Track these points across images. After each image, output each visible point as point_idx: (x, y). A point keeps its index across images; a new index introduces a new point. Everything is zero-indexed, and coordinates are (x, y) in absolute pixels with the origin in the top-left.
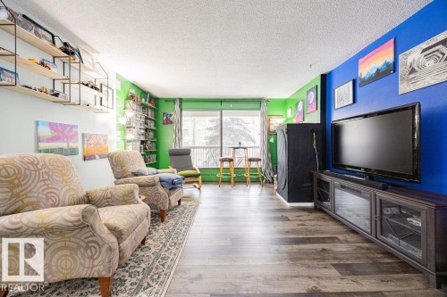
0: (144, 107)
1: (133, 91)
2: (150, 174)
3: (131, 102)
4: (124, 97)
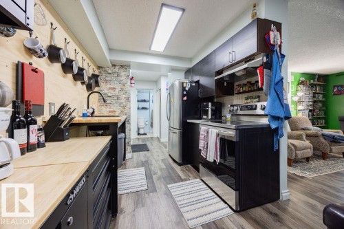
0: (312, 86)
1: (303, 79)
2: (314, 130)
3: (302, 86)
4: (296, 83)
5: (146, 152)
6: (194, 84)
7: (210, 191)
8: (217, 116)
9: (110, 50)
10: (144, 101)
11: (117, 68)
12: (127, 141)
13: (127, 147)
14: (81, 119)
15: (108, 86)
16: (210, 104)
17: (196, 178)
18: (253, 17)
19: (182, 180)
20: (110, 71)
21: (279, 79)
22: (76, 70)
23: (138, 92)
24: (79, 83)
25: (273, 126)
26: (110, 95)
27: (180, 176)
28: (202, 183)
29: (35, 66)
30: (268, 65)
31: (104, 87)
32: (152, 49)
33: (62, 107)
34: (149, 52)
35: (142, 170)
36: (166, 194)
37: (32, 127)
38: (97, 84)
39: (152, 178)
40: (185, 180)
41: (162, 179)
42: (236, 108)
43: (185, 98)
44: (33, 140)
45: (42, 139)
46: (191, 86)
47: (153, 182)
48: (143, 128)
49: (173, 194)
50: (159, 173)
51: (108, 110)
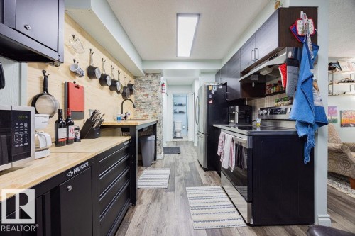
5: (177, 155)
6: (221, 87)
7: (228, 199)
8: (248, 121)
9: (143, 61)
10: (181, 105)
11: (150, 76)
12: (158, 143)
13: (158, 148)
14: (116, 122)
15: (142, 93)
16: (237, 108)
17: (217, 185)
18: (276, 7)
19: (202, 185)
20: (143, 80)
21: (308, 76)
22: (109, 83)
23: (174, 96)
24: (115, 92)
25: (301, 133)
26: (143, 101)
27: (201, 181)
28: (222, 191)
29: (77, 83)
30: (294, 62)
31: (138, 95)
32: (179, 55)
33: (94, 113)
34: (177, 58)
35: (168, 171)
36: (182, 195)
37: (70, 127)
38: (131, 92)
39: (174, 179)
40: (206, 185)
41: (183, 181)
42: (265, 111)
43: (211, 102)
44: (71, 136)
45: (79, 136)
46: (218, 88)
47: (174, 183)
48: (180, 132)
49: (188, 196)
50: (182, 175)
51: (142, 114)
